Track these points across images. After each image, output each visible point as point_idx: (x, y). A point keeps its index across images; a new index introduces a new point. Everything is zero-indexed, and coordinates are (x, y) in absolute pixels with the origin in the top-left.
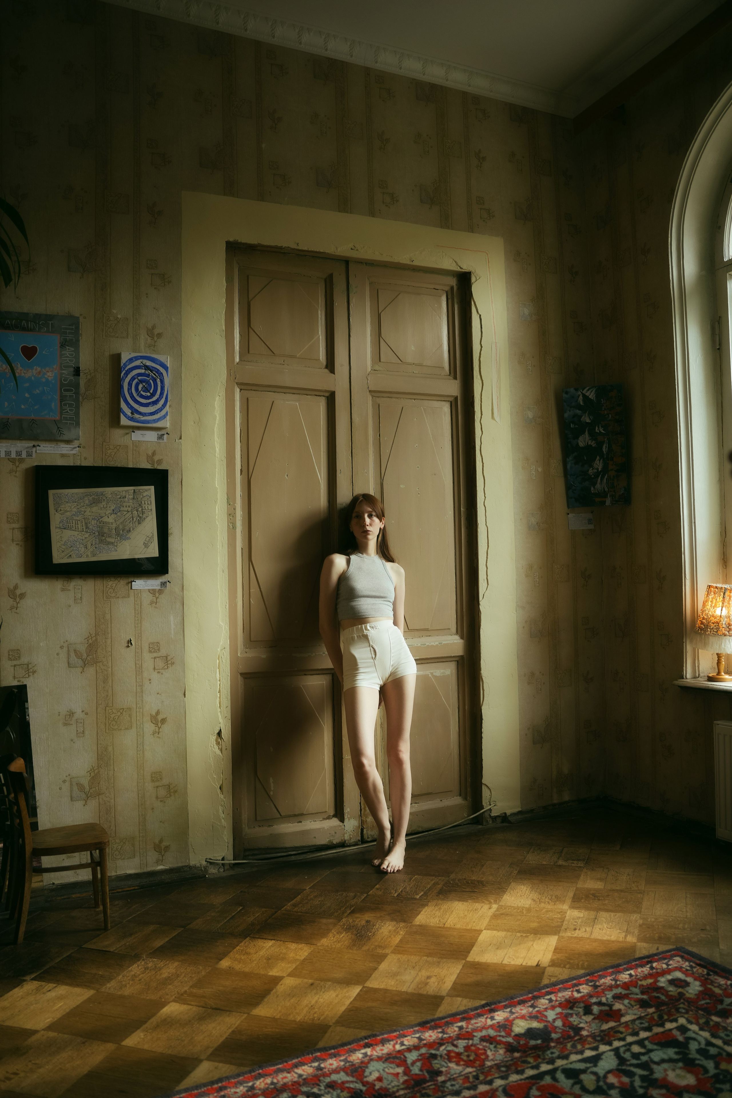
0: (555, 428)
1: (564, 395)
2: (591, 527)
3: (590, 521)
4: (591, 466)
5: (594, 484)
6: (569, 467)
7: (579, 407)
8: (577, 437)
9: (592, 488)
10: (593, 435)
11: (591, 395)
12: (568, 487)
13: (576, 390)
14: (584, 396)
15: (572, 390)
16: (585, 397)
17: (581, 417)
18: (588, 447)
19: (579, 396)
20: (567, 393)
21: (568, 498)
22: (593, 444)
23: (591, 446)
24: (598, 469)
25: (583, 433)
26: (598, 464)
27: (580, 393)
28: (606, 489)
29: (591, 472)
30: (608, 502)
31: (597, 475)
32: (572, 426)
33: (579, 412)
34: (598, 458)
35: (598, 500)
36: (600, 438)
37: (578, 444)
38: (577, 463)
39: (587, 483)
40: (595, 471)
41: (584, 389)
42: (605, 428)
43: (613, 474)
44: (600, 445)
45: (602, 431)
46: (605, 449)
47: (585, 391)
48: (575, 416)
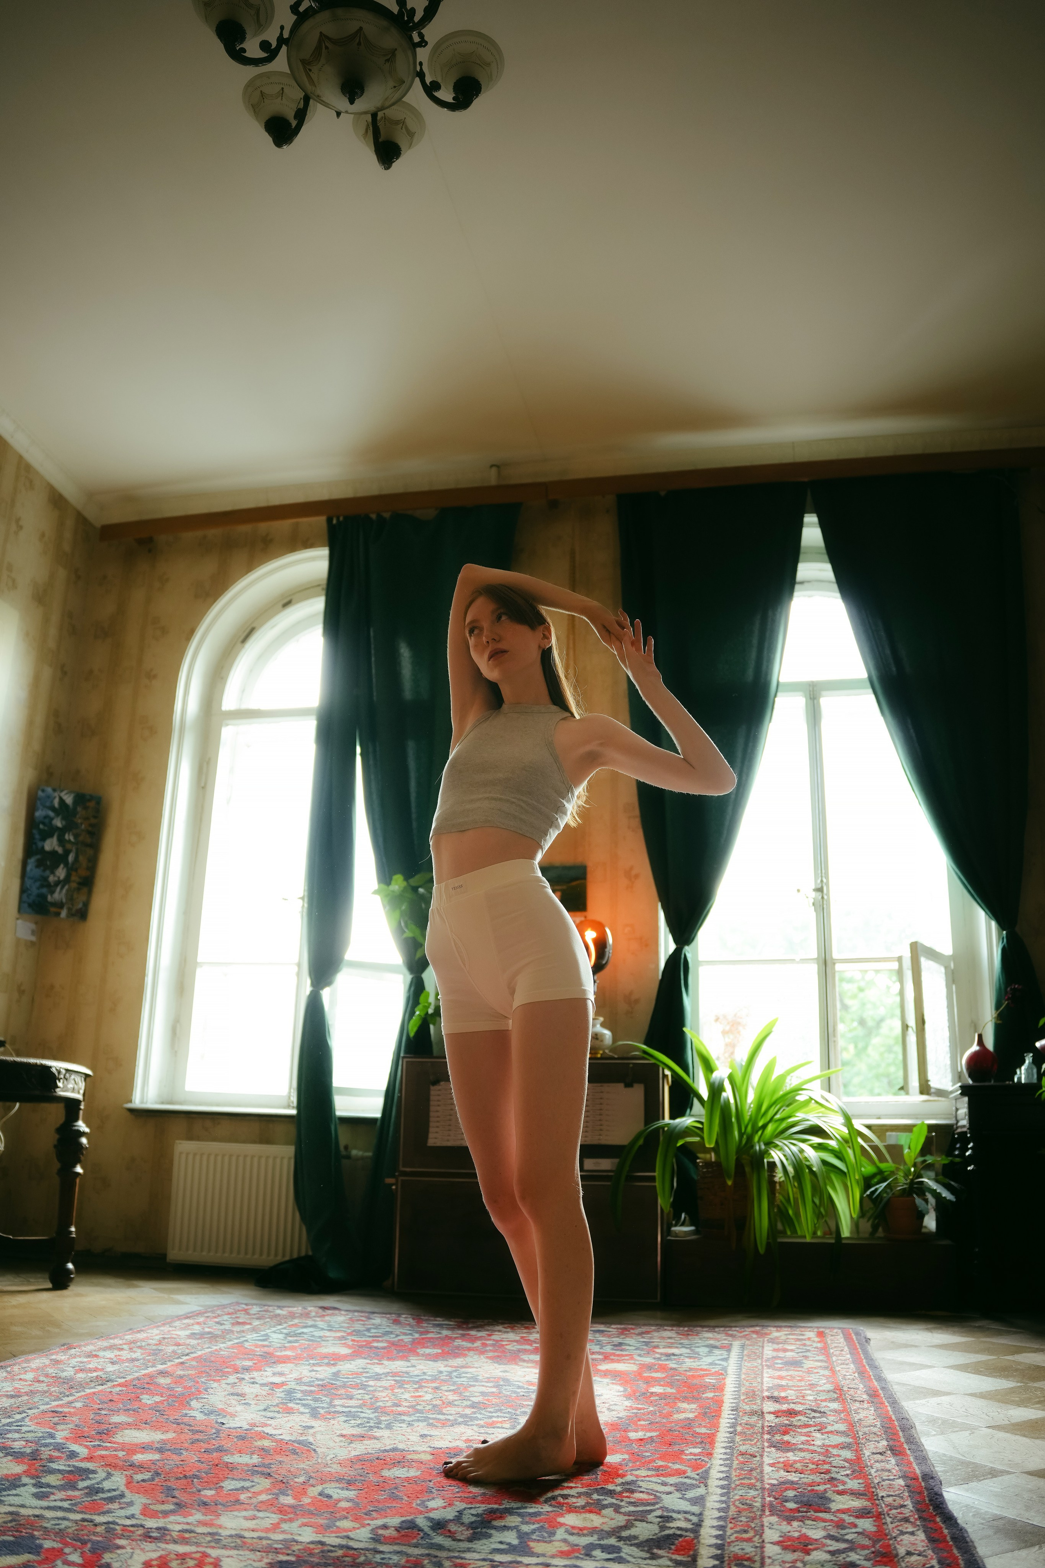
0: (22, 825)
1: (40, 793)
2: (33, 938)
3: (33, 933)
4: (53, 873)
5: (52, 892)
6: (29, 868)
7: (53, 808)
8: (44, 839)
9: (49, 897)
10: (61, 841)
11: (69, 799)
12: (23, 890)
13: (54, 790)
14: (61, 799)
15: (49, 790)
16: (62, 801)
17: (52, 819)
18: (54, 853)
19: (55, 798)
20: (43, 791)
21: (21, 901)
22: (60, 850)
23: (57, 852)
24: (59, 878)
25: (52, 836)
26: (61, 873)
27: (56, 794)
28: (64, 900)
29: (52, 879)
30: (64, 913)
31: (57, 883)
32: (41, 826)
33: (51, 814)
34: (62, 866)
35: (53, 909)
36: (68, 846)
37: (43, 847)
38: (38, 866)
39: (44, 890)
40: (56, 879)
41: (62, 791)
42: (76, 836)
43: (74, 885)
44: (67, 852)
45: (72, 838)
46: (71, 858)
47: (62, 794)
48: (46, 817)
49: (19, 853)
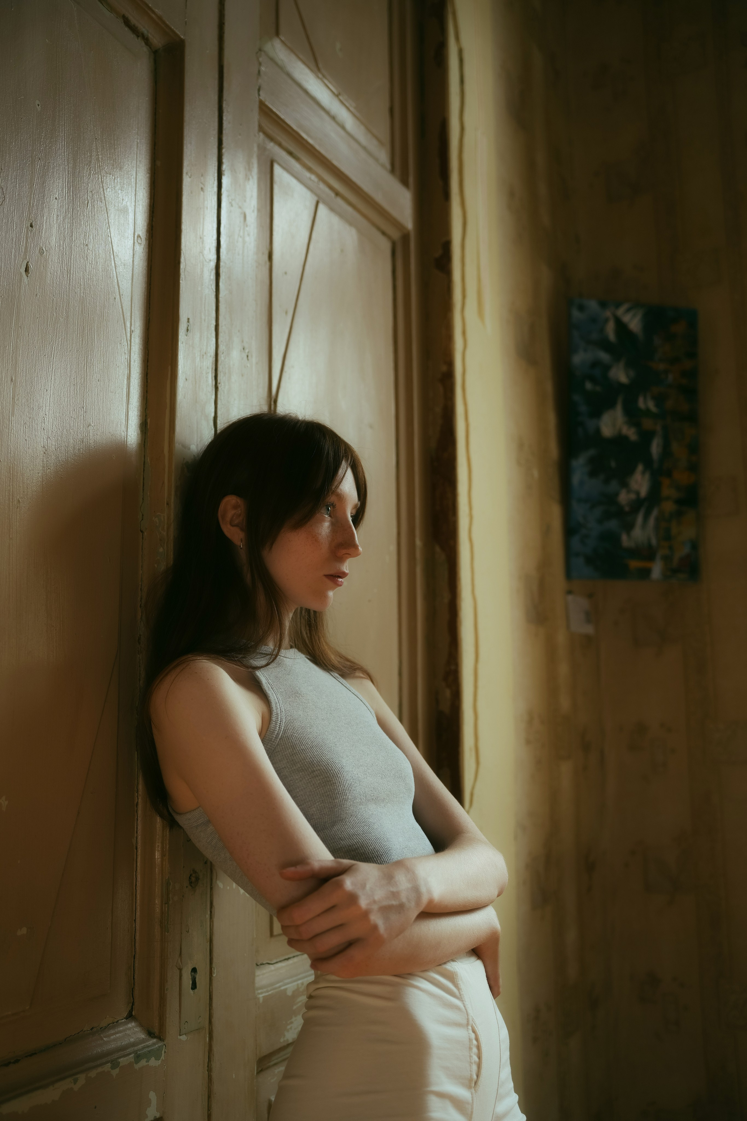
1: (576, 314)
4: (624, 485)
5: (629, 527)
6: (576, 479)
7: (605, 345)
8: (597, 413)
9: (624, 538)
10: (632, 414)
11: (635, 322)
13: (603, 305)
14: (618, 322)
15: (592, 305)
16: (621, 327)
17: (607, 368)
18: (620, 440)
19: (607, 320)
20: (581, 308)
21: (569, 553)
22: (631, 433)
23: (626, 438)
24: (638, 493)
25: (611, 405)
26: (641, 483)
27: (608, 313)
28: (654, 542)
29: (624, 498)
30: (657, 570)
31: (637, 505)
32: (589, 386)
33: (604, 356)
34: (640, 468)
35: (634, 564)
36: (647, 424)
37: (598, 431)
38: (593, 474)
39: (613, 524)
40: (633, 496)
41: (618, 306)
42: (659, 400)
43: (669, 507)
44: (646, 437)
45: (651, 405)
46: (655, 448)
47: (620, 312)
48: (595, 364)
49: (554, 451)
